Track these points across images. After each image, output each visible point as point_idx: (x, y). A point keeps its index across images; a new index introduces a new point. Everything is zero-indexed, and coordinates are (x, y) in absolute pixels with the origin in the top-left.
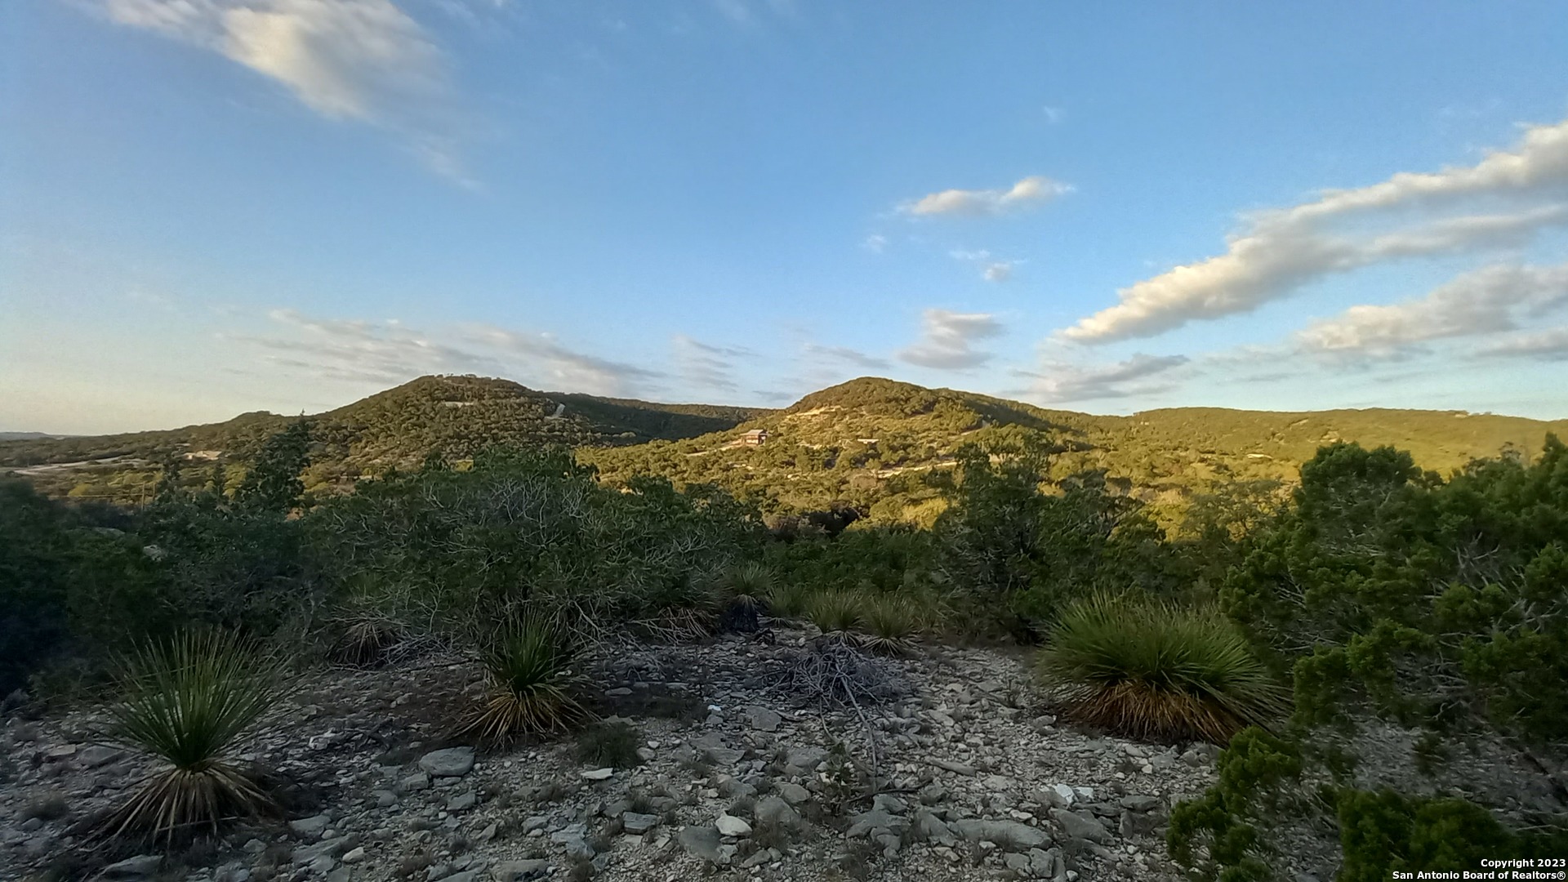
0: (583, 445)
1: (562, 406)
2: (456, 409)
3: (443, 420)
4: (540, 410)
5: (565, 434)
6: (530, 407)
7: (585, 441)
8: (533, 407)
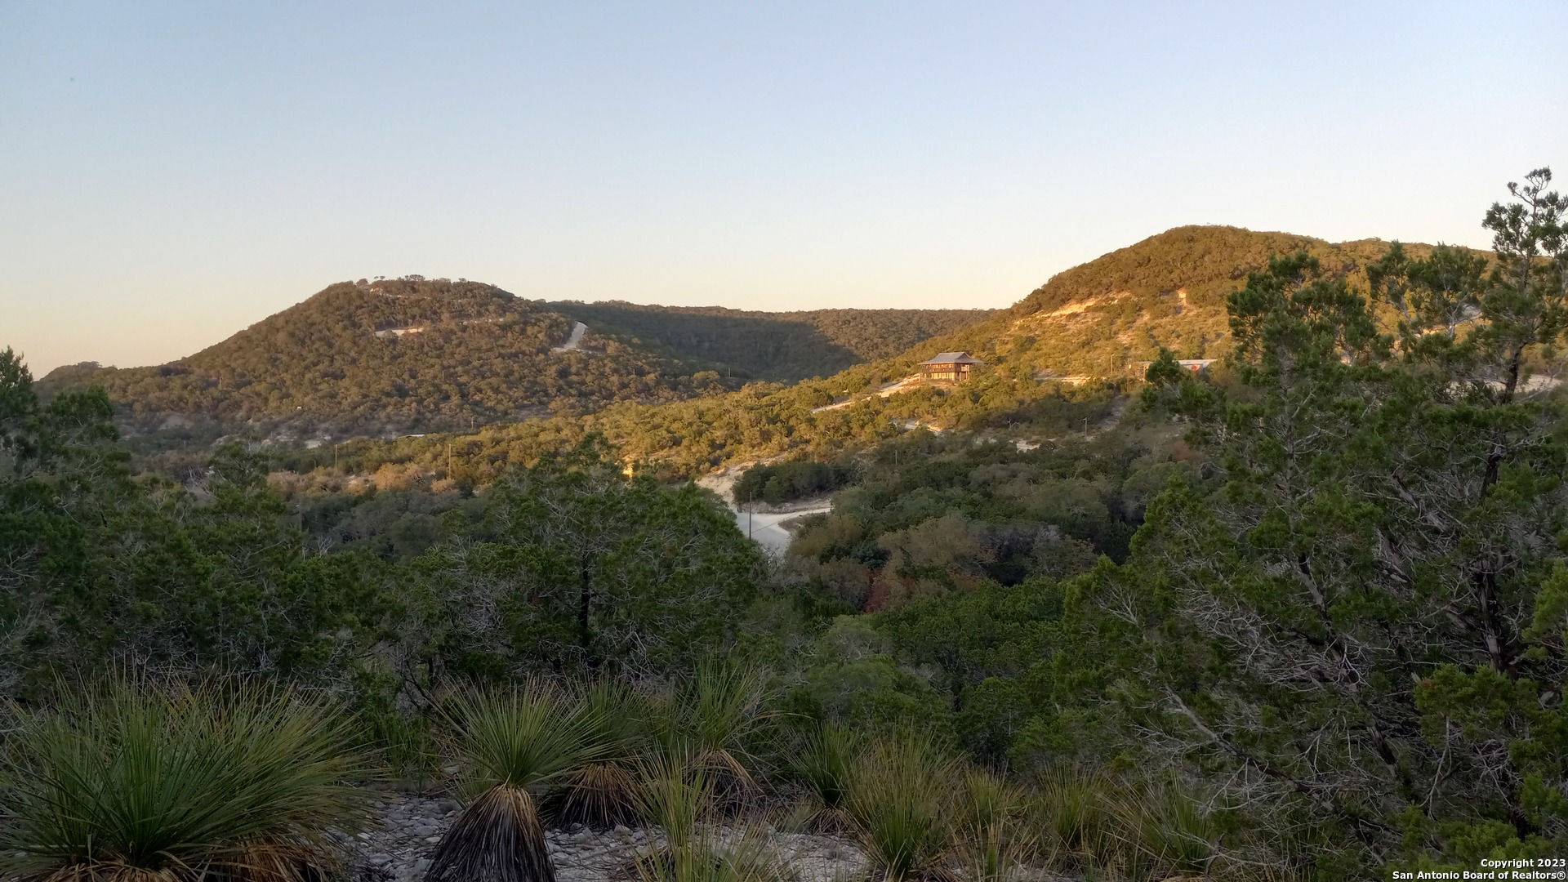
1: (580, 328)
2: (394, 341)
3: (374, 363)
4: (541, 336)
5: (589, 379)
6: (523, 331)
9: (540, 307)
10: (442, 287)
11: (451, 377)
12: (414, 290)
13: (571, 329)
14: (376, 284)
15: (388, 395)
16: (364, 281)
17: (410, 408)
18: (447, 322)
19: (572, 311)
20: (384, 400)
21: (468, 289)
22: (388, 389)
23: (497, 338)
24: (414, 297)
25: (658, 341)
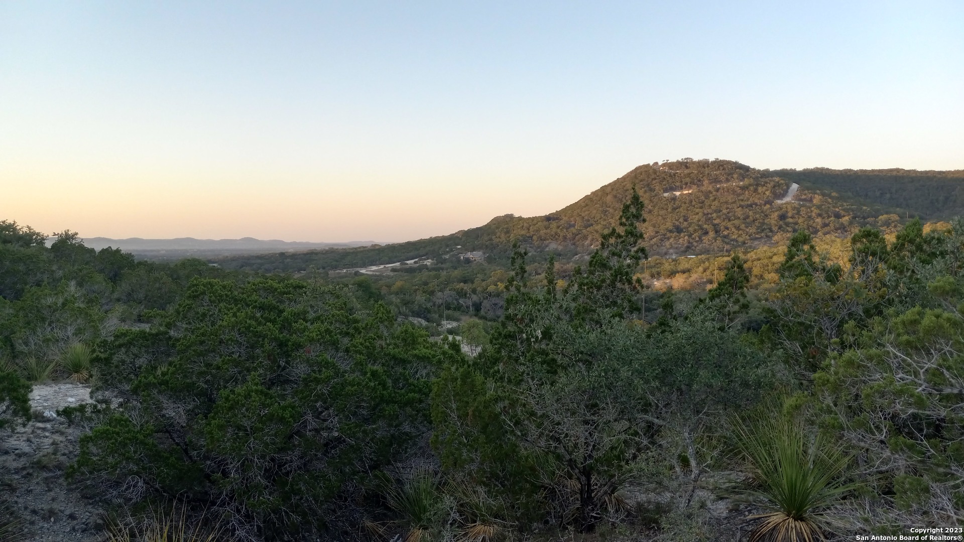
0: (825, 234)
1: (795, 186)
2: (674, 199)
3: (662, 212)
4: (767, 193)
5: (800, 221)
6: (756, 190)
7: (826, 229)
8: (760, 189)
9: (766, 174)
10: (704, 164)
11: (709, 220)
12: (687, 167)
13: (788, 188)
14: (664, 165)
15: (671, 231)
16: (656, 163)
17: (684, 240)
18: (707, 186)
19: (788, 176)
20: (668, 235)
21: (720, 165)
22: (671, 228)
23: (739, 195)
24: (687, 171)
25: (850, 194)
